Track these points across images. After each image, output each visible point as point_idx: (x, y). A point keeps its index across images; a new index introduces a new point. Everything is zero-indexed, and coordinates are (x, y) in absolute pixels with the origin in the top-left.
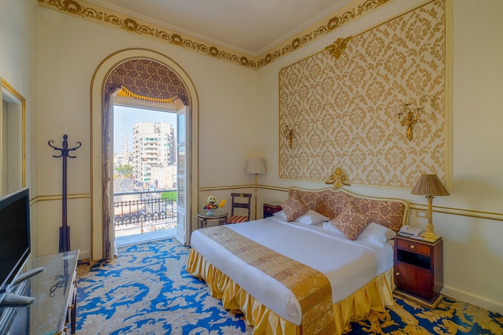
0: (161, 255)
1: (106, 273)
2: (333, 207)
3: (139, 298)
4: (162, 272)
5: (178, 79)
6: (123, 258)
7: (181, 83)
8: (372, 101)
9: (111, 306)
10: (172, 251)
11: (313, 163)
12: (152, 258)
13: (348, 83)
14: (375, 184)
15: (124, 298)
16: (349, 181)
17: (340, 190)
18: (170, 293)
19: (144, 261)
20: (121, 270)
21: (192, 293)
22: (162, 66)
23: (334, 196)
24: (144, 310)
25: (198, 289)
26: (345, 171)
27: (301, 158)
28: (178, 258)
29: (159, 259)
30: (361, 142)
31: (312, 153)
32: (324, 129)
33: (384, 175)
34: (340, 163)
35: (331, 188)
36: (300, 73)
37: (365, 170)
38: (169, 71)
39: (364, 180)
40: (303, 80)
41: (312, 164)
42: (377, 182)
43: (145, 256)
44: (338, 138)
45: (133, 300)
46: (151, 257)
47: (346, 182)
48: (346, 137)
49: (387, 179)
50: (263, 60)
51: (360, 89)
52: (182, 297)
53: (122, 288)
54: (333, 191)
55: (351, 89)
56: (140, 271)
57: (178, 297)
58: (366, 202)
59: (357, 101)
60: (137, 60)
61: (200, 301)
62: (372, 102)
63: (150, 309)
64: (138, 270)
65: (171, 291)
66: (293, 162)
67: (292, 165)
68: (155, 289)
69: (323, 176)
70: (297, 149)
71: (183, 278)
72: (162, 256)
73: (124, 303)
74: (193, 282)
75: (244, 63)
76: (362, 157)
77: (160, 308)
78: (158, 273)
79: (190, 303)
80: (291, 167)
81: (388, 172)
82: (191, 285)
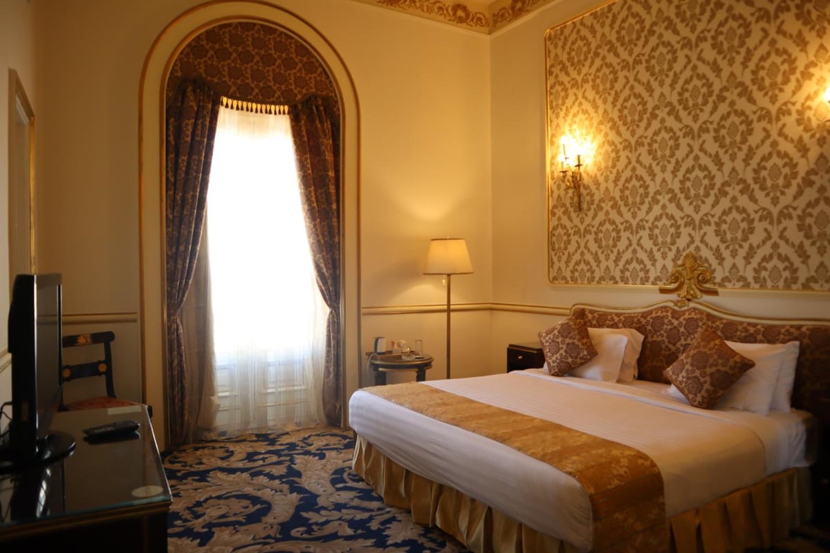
0: (283, 450)
1: (179, 474)
2: (674, 345)
3: (253, 518)
4: (291, 478)
5: (314, 60)
6: (206, 451)
7: (320, 69)
8: (766, 94)
9: (203, 527)
10: (305, 443)
11: (630, 245)
12: (266, 453)
13: (710, 54)
14: (775, 287)
15: (223, 516)
16: (715, 284)
17: (692, 305)
18: (315, 514)
19: (250, 457)
20: (208, 471)
21: (360, 516)
22: (281, 33)
23: (677, 319)
24: (269, 537)
25: (373, 510)
26: (707, 260)
27: (601, 235)
28: (322, 456)
29: (280, 456)
30: (742, 192)
31: (627, 222)
32: (654, 164)
33: (795, 266)
34: (692, 242)
35: (671, 301)
36: (594, 37)
37: (752, 257)
38: (297, 42)
39: (750, 279)
40: (602, 52)
41: (627, 248)
42: (781, 284)
43: (250, 450)
44: (688, 184)
45: (244, 521)
46: (263, 452)
47: (708, 286)
48: (706, 182)
49: (803, 275)
50: (504, 8)
51: (737, 68)
52: (340, 522)
53: (216, 500)
54: (676, 308)
55: (717, 69)
56: (245, 475)
57: (332, 521)
58: (752, 330)
59: (731, 95)
60: (230, 25)
61: (379, 529)
62: (767, 98)
63: (278, 536)
64: (242, 472)
65: (318, 511)
66: (582, 245)
67: (579, 251)
68: (284, 505)
69: (652, 275)
70: (591, 214)
71: (338, 489)
72: (286, 452)
73: (227, 524)
74: (359, 497)
75: (460, 17)
76: (744, 225)
77: (300, 536)
78: (284, 480)
79: (360, 532)
80: (577, 257)
81: (805, 257)
82: (356, 502)
